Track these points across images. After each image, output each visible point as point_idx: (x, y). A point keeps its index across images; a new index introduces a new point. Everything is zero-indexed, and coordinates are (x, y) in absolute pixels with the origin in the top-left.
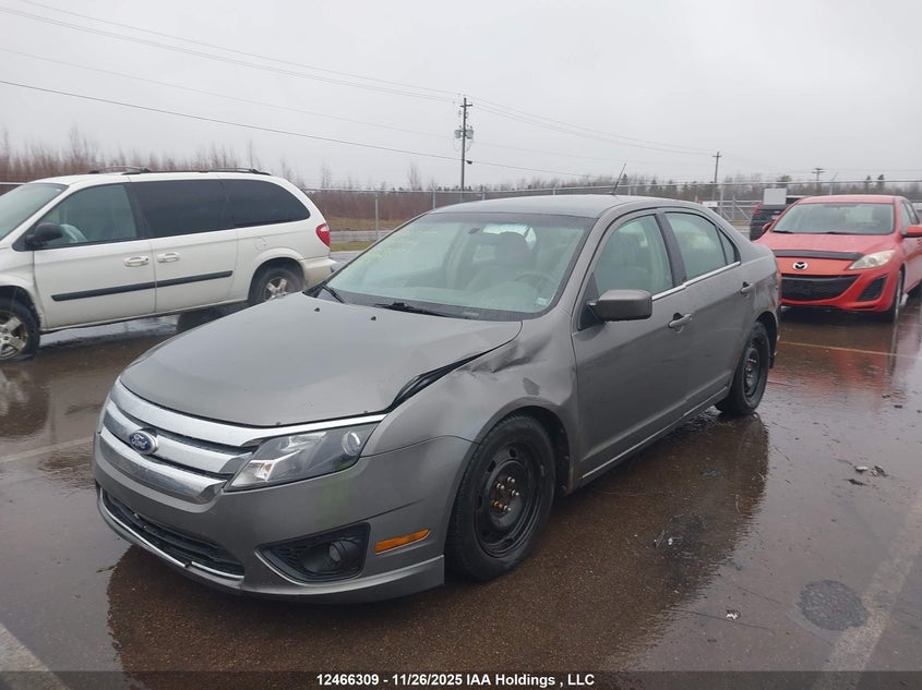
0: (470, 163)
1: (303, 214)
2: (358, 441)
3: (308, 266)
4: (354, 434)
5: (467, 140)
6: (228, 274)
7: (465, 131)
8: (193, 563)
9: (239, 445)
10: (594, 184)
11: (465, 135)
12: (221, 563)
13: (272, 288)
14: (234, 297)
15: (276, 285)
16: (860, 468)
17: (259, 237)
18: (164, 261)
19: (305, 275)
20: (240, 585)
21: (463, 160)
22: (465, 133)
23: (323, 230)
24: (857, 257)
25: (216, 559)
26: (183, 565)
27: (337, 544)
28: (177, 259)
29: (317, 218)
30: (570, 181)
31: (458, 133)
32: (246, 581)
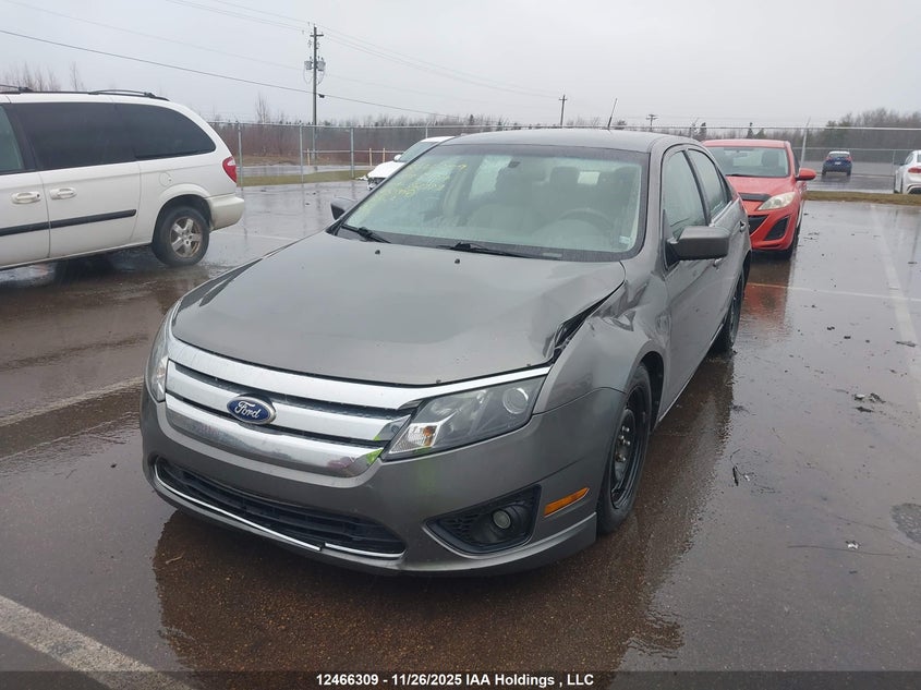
0: (322, 96)
1: (209, 147)
2: (527, 397)
3: (216, 204)
4: (520, 390)
5: (318, 73)
6: (131, 213)
7: (316, 62)
8: (327, 545)
9: (396, 407)
10: (442, 124)
11: (316, 67)
12: (363, 541)
13: (178, 229)
14: (139, 239)
15: (183, 226)
16: (860, 396)
17: (164, 171)
18: (58, 198)
19: (212, 213)
20: (397, 565)
21: (315, 94)
22: (316, 65)
23: (230, 164)
24: (764, 199)
25: (355, 538)
26: (318, 549)
27: (509, 509)
28: (73, 195)
29: (222, 151)
30: (418, 120)
31: (308, 64)
32: (406, 560)
